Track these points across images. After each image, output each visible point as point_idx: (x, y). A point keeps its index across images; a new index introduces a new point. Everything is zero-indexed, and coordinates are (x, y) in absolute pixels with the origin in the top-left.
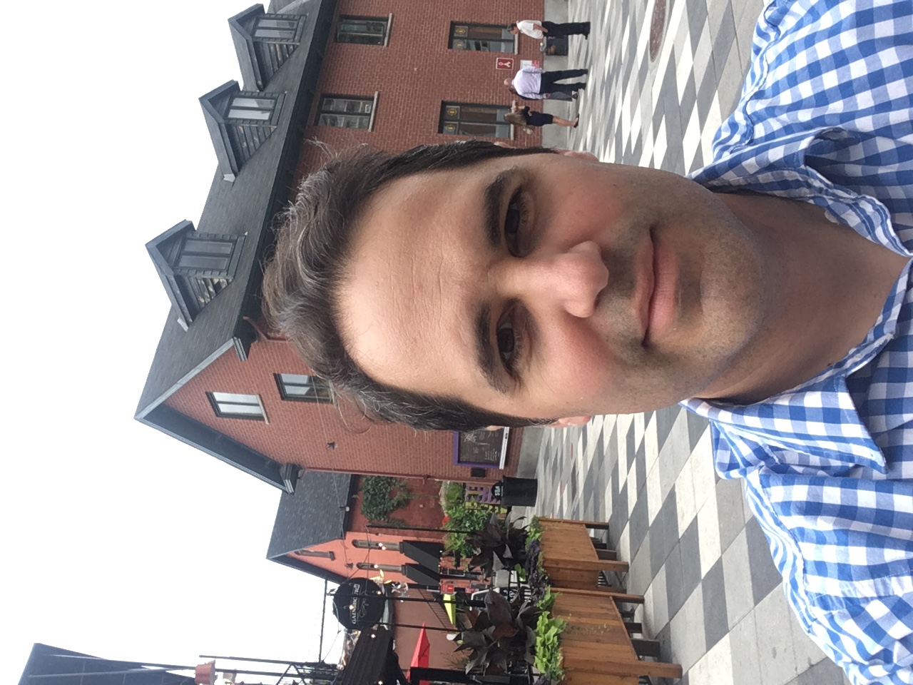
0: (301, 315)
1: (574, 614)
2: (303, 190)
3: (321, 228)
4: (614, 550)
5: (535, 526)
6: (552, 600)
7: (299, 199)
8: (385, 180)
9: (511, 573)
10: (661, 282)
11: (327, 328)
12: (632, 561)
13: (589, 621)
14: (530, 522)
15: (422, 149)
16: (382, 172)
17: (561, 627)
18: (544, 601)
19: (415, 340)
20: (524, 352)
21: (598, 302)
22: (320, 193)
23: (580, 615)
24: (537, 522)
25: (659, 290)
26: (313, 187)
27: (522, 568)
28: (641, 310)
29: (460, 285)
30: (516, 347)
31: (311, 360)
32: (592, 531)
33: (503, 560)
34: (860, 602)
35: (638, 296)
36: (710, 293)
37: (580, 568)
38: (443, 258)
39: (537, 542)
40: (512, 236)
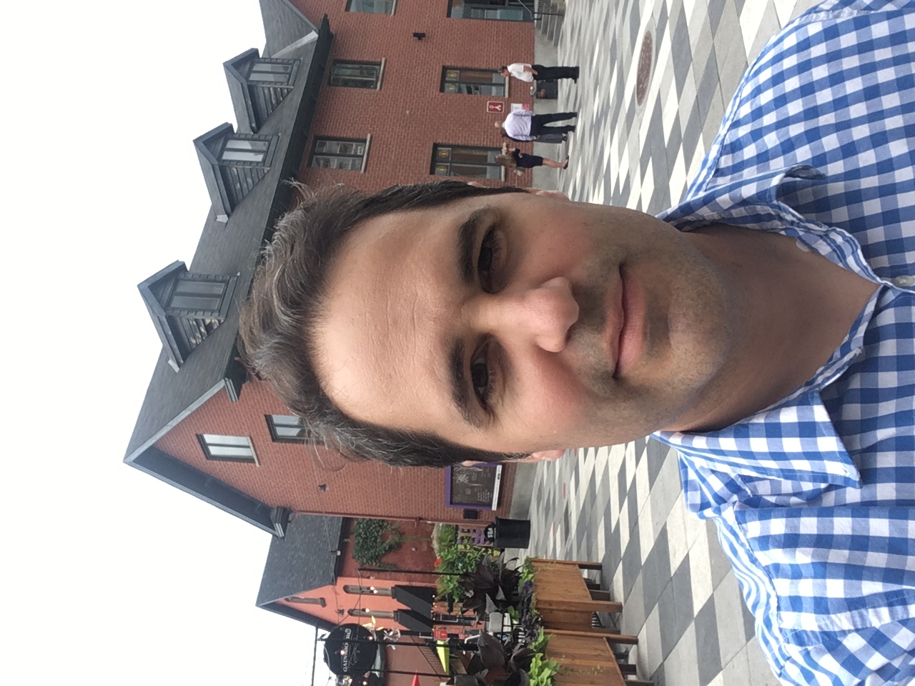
0: (277, 352)
1: (567, 656)
2: (279, 229)
3: (297, 267)
4: (608, 590)
5: (527, 567)
6: (545, 642)
7: (276, 238)
8: (360, 219)
9: (504, 616)
10: (630, 316)
11: (301, 365)
12: (625, 602)
13: (584, 662)
14: (523, 563)
15: (397, 189)
16: (358, 212)
17: (554, 669)
18: (537, 643)
19: (390, 375)
20: (498, 386)
21: (569, 336)
22: (297, 232)
23: (573, 657)
24: (529, 563)
25: (628, 324)
26: (289, 226)
27: (515, 610)
28: (612, 343)
29: (434, 321)
30: (489, 383)
31: (286, 398)
32: (586, 571)
33: (496, 602)
34: (837, 636)
35: (609, 331)
36: (677, 327)
37: (574, 609)
38: (417, 295)
39: (530, 584)
40: (485, 273)
